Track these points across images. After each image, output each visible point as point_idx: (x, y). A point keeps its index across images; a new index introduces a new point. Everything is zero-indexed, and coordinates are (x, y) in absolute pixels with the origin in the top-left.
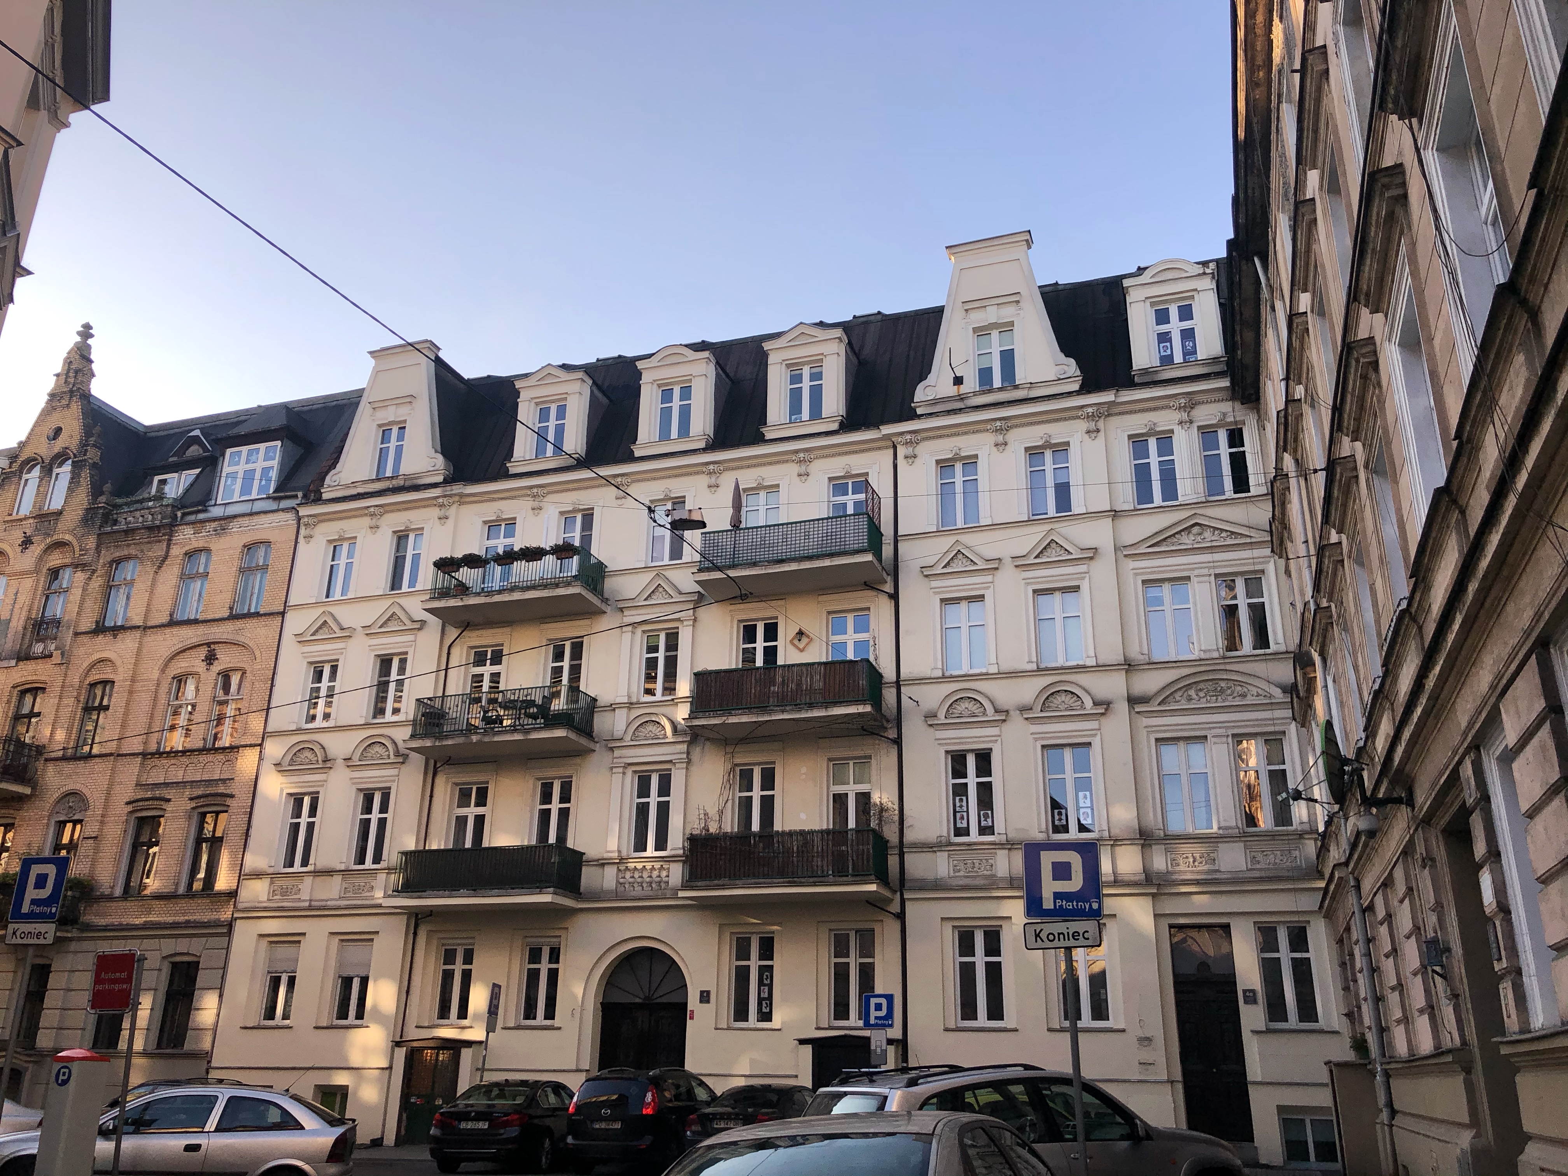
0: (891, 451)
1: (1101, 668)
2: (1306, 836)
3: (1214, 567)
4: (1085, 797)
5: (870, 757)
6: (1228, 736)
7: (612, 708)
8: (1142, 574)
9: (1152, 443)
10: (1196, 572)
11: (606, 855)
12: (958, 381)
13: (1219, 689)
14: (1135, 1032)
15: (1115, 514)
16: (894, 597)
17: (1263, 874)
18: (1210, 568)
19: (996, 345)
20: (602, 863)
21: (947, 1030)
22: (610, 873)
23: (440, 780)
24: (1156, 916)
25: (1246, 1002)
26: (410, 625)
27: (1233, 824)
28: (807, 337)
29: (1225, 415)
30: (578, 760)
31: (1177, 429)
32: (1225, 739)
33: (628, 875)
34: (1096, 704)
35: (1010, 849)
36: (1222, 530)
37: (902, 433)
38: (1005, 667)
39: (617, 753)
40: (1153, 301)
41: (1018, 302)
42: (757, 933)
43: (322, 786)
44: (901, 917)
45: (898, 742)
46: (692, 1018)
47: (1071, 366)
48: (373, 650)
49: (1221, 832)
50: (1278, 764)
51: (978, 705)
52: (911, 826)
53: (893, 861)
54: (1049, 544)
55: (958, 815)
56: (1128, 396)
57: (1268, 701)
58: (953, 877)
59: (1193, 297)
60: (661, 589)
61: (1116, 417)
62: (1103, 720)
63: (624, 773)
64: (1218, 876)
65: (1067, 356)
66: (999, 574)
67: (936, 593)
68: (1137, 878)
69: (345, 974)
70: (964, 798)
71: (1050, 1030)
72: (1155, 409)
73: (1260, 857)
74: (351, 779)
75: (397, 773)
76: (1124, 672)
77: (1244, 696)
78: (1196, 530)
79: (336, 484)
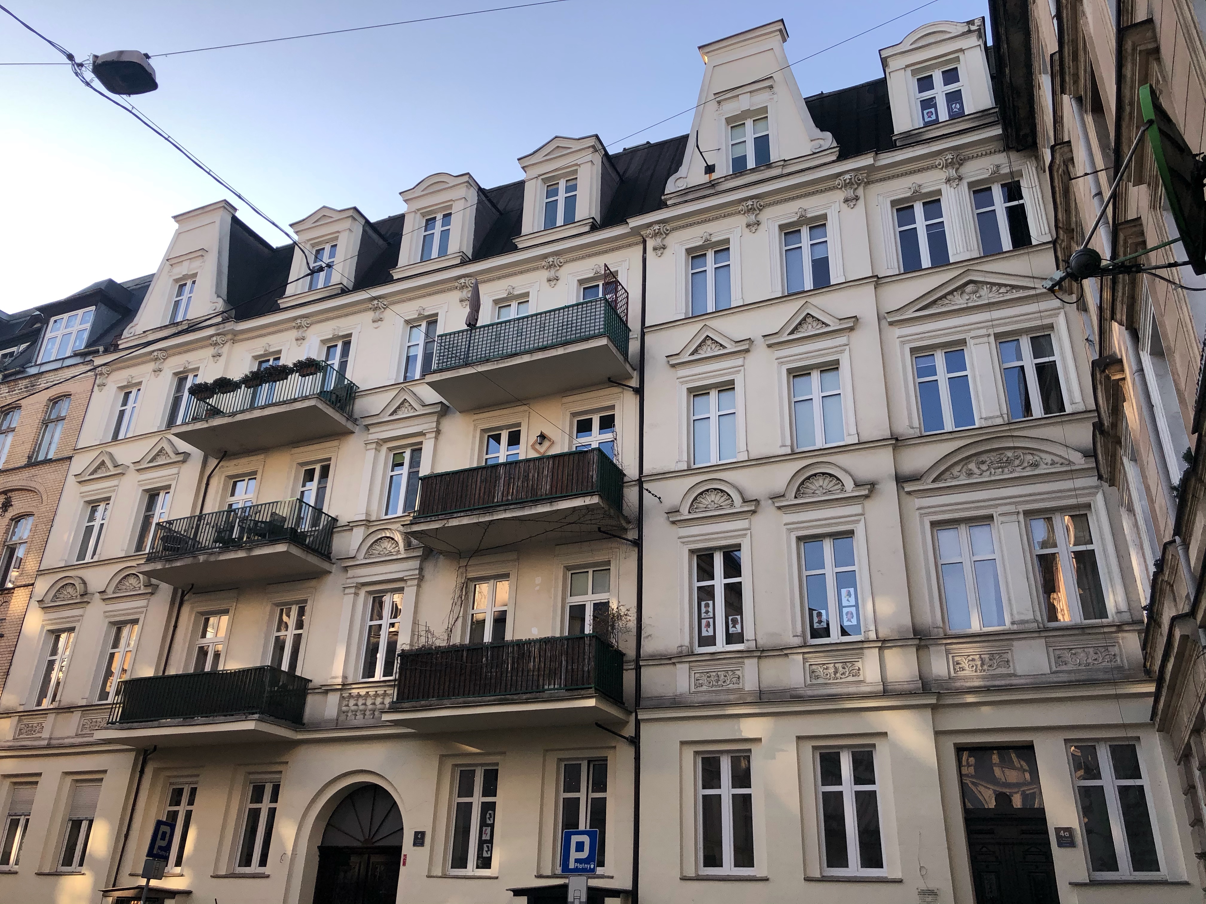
0: (641, 247)
1: (862, 445)
2: (1126, 628)
3: (993, 326)
4: (849, 594)
5: (608, 563)
6: (1018, 513)
7: (350, 526)
8: (910, 341)
9: (919, 209)
10: (973, 334)
11: (330, 682)
12: (710, 169)
13: (1005, 459)
14: (917, 883)
15: (877, 281)
16: (639, 391)
17: (1073, 677)
18: (987, 327)
19: (749, 133)
20: (326, 690)
21: (684, 879)
22: (333, 699)
23: (186, 610)
24: (938, 734)
25: (1060, 845)
26: (175, 458)
27: (1030, 616)
28: (561, 150)
29: (998, 166)
30: (313, 583)
31: (945, 189)
32: (1014, 517)
33: (352, 702)
34: (858, 485)
35: (759, 657)
36: (1000, 285)
37: (650, 225)
38: (754, 455)
39: (351, 573)
40: (914, 68)
41: (771, 87)
42: (482, 765)
43: (78, 621)
44: (635, 741)
45: (638, 544)
46: (404, 864)
47: (827, 139)
48: (141, 485)
49: (1015, 627)
50: (1086, 544)
51: (725, 497)
52: (650, 635)
53: (629, 677)
54: (804, 319)
55: (704, 622)
56: (887, 158)
57: (1069, 468)
58: (695, 693)
59: (957, 59)
60: (407, 405)
61: (878, 184)
62: (868, 503)
63: (356, 594)
64: (1015, 681)
65: (822, 130)
66: (750, 357)
67: (682, 383)
68: (912, 686)
69: (75, 817)
70: (711, 603)
71: (808, 879)
72: (920, 170)
73: (1067, 655)
74: (105, 612)
75: (145, 605)
76: (890, 449)
77: (1035, 465)
78: (970, 288)
79: (132, 335)
